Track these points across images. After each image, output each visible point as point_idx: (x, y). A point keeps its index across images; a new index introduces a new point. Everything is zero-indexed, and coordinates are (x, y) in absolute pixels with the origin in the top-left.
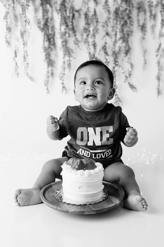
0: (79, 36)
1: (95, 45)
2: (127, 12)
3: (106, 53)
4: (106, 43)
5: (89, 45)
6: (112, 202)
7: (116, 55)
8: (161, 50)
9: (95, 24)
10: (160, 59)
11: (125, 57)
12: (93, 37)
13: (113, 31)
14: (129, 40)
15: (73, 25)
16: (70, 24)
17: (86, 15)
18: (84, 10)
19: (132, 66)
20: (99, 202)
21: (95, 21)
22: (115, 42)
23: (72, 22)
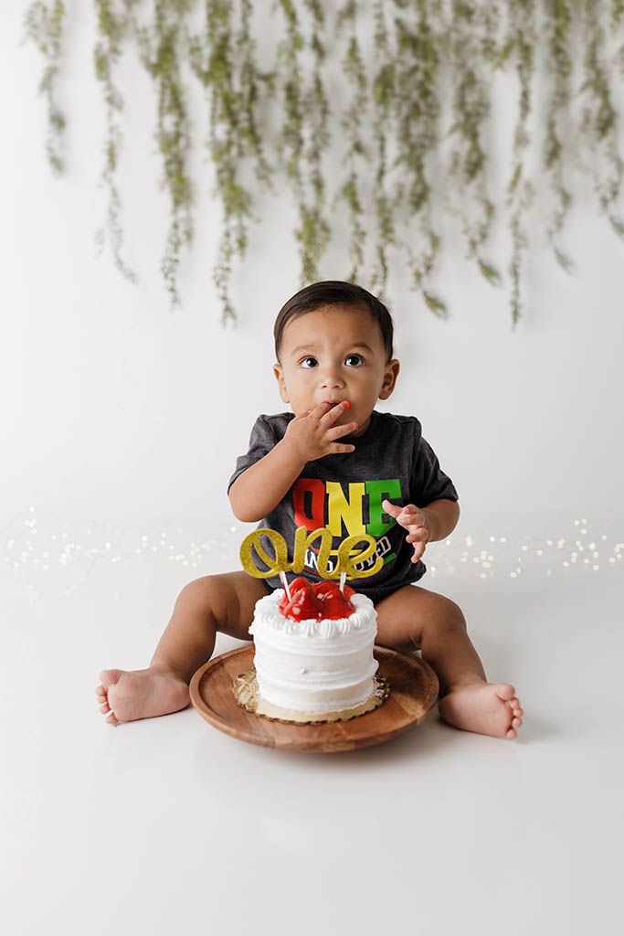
0: (269, 155)
1: (319, 184)
2: (419, 76)
3: (356, 206)
4: (354, 176)
5: (301, 184)
6: (403, 714)
8: (521, 186)
9: (318, 117)
10: (519, 213)
11: (412, 214)
12: (314, 160)
13: (373, 137)
15: (251, 119)
16: (243, 116)
17: (291, 91)
18: (284, 74)
19: (435, 241)
20: (363, 712)
21: (317, 110)
23: (249, 111)
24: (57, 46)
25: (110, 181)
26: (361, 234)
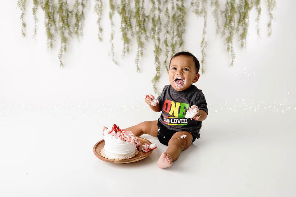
0: (148, 34)
1: (159, 40)
2: (181, 17)
3: (167, 45)
4: (167, 38)
5: (155, 40)
7: (173, 46)
8: (204, 43)
9: (159, 26)
10: (204, 49)
11: (180, 48)
12: (158, 34)
13: (171, 30)
14: (183, 36)
15: (144, 26)
17: (153, 19)
18: (152, 16)
21: (159, 23)
22: (173, 37)
24: (101, 13)
25: (112, 42)
26: (168, 51)
